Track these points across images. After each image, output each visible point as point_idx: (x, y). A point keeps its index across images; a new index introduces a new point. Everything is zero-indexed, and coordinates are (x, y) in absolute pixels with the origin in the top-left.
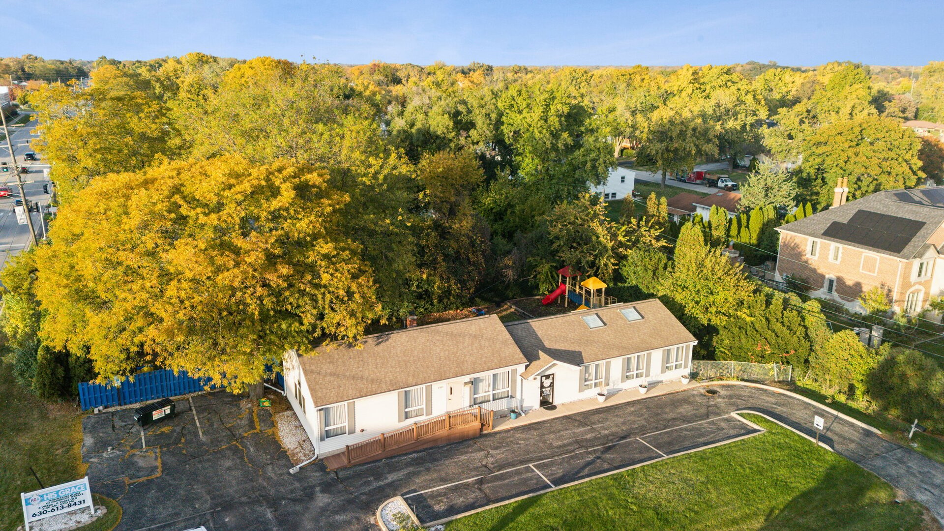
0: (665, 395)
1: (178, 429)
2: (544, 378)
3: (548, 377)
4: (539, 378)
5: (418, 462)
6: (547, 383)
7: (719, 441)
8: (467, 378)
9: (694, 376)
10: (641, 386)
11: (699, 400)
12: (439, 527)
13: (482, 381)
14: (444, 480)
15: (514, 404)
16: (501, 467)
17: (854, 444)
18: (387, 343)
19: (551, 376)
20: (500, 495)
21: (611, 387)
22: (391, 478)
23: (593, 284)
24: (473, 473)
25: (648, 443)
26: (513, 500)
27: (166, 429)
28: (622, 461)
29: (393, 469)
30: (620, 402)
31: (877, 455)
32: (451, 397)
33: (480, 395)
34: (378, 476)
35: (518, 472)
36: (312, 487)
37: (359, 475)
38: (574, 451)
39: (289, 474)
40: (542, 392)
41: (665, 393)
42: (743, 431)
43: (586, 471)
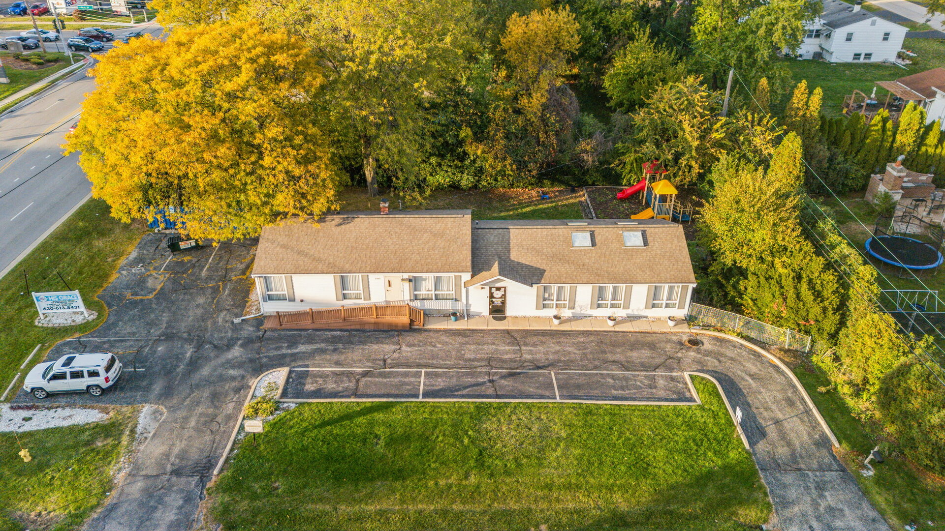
0: (636, 332)
1: (195, 260)
2: (493, 290)
3: (498, 289)
4: (487, 288)
5: (334, 340)
6: (498, 294)
7: (635, 399)
8: (406, 276)
9: (690, 320)
10: (609, 318)
11: (668, 347)
12: (292, 405)
13: (425, 280)
14: (338, 363)
15: (460, 307)
16: (398, 365)
17: (786, 449)
18: (348, 226)
19: (503, 289)
20: (369, 392)
21: (577, 310)
22: (302, 348)
23: (663, 188)
24: (367, 364)
25: (556, 379)
26: (371, 400)
27: (186, 259)
28: (512, 391)
29: (310, 340)
30: (577, 329)
31: (799, 470)
32: (389, 288)
33: (423, 292)
34: (293, 343)
35: (406, 375)
36: (238, 339)
37: (280, 339)
38: (476, 368)
39: (232, 322)
40: (491, 302)
41: (637, 330)
42: (675, 396)
43: (465, 392)
